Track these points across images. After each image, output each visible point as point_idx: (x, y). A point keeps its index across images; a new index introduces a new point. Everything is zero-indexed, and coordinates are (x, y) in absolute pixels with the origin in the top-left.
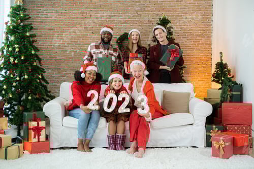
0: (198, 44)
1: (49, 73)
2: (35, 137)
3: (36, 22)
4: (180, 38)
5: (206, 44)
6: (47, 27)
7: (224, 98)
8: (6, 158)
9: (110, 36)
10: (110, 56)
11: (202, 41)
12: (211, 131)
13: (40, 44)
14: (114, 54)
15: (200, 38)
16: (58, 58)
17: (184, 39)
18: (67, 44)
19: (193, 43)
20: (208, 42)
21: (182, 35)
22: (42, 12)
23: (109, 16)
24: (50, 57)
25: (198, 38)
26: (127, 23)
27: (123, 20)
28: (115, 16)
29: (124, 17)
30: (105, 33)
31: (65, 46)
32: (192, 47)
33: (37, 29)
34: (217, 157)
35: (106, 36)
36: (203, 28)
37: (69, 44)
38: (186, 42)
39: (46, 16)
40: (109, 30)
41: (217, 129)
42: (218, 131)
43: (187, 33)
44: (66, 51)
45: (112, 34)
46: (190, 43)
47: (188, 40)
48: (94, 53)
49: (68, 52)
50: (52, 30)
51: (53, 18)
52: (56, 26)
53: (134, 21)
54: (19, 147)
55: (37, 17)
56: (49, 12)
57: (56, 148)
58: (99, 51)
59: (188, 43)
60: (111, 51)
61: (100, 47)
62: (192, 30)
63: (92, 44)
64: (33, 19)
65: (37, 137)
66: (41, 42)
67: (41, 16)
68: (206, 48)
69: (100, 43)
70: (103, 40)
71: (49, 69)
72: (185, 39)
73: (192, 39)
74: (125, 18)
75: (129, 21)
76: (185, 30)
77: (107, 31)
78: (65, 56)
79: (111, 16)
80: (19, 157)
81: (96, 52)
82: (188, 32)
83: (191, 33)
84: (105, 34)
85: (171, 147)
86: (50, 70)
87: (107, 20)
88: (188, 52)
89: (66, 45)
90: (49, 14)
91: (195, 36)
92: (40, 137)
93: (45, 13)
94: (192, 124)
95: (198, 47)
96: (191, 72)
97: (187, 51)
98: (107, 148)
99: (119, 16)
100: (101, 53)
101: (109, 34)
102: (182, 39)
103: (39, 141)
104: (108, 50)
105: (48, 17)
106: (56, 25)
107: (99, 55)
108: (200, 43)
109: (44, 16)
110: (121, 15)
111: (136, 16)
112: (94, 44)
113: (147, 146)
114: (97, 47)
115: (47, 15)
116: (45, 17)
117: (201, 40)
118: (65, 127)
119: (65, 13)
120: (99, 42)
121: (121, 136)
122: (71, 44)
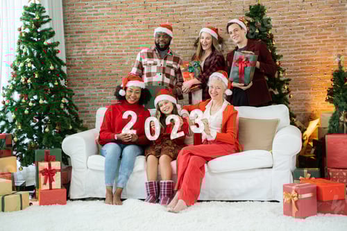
0: (323, 41)
1: (102, 94)
2: (45, 183)
3: (82, 22)
4: (294, 33)
5: (337, 40)
6: (98, 28)
7: (334, 127)
8: (3, 210)
9: (167, 40)
10: (167, 68)
11: (331, 36)
12: (301, 178)
13: (88, 53)
14: (174, 66)
15: (327, 32)
16: (113, 72)
17: (300, 34)
18: (125, 51)
19: (315, 40)
20: (342, 38)
21: (298, 29)
22: (89, 7)
23: (183, 6)
24: (102, 71)
25: (324, 31)
26: (211, 16)
27: (204, 11)
28: (193, 6)
29: (205, 7)
30: (159, 35)
31: (122, 55)
32: (313, 47)
33: (84, 32)
34: (289, 215)
35: (161, 39)
36: (331, 14)
37: (128, 51)
38: (303, 39)
39: (95, 12)
40: (165, 30)
41: (309, 175)
42: (311, 177)
43: (304, 24)
44: (125, 61)
45: (171, 35)
46: (311, 40)
47: (306, 35)
48: (146, 65)
49: (127, 63)
50: (104, 31)
51: (105, 15)
52: (110, 26)
53: (220, 11)
54: (21, 195)
55: (83, 15)
56: (99, 7)
57: (78, 199)
58: (152, 62)
59: (307, 41)
60: (170, 62)
61: (155, 55)
62: (313, 19)
63: (143, 51)
64: (78, 18)
65: (48, 183)
66: (90, 50)
67: (88, 13)
68: (339, 47)
69: (155, 50)
70: (157, 45)
71: (101, 88)
72: (303, 35)
73: (314, 34)
74: (207, 8)
75: (213, 12)
76: (302, 20)
77: (161, 33)
78: (123, 68)
79: (186, 6)
80: (21, 209)
81: (149, 62)
82: (307, 24)
83: (312, 24)
84: (159, 37)
85: (237, 201)
86: (103, 90)
87: (181, 13)
88: (307, 55)
89: (124, 53)
90: (99, 10)
91: (319, 29)
92: (53, 183)
93: (94, 9)
94: (271, 168)
95: (324, 47)
96: (314, 87)
97: (306, 53)
98: (143, 200)
99: (198, 6)
100: (155, 64)
101: (166, 35)
102: (297, 34)
103: (51, 189)
104: (165, 59)
105: (97, 15)
106: (109, 24)
107: (153, 67)
108: (328, 39)
109: (92, 13)
110: (201, 3)
111: (224, 4)
112: (146, 50)
113: (198, 199)
114: (150, 55)
115: (97, 11)
116: (94, 15)
117: (330, 34)
118: (91, 169)
119: (121, 6)
120: (153, 48)
121: (165, 183)
122: (131, 51)
